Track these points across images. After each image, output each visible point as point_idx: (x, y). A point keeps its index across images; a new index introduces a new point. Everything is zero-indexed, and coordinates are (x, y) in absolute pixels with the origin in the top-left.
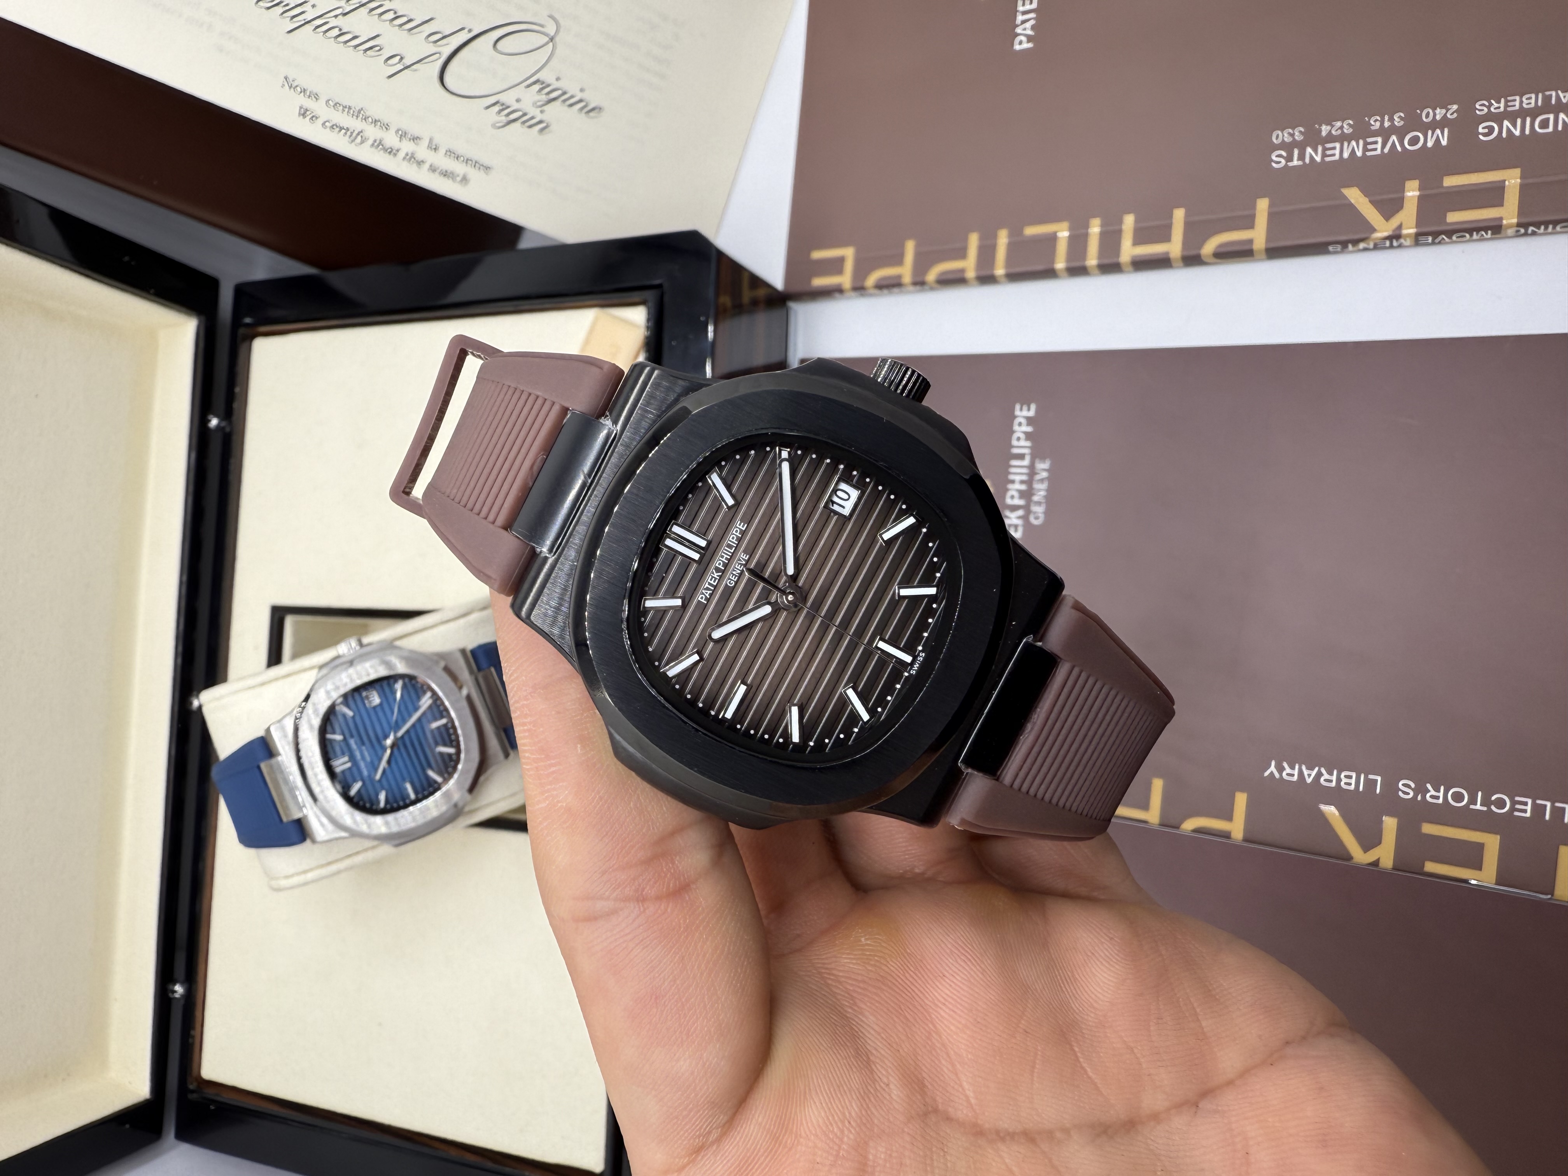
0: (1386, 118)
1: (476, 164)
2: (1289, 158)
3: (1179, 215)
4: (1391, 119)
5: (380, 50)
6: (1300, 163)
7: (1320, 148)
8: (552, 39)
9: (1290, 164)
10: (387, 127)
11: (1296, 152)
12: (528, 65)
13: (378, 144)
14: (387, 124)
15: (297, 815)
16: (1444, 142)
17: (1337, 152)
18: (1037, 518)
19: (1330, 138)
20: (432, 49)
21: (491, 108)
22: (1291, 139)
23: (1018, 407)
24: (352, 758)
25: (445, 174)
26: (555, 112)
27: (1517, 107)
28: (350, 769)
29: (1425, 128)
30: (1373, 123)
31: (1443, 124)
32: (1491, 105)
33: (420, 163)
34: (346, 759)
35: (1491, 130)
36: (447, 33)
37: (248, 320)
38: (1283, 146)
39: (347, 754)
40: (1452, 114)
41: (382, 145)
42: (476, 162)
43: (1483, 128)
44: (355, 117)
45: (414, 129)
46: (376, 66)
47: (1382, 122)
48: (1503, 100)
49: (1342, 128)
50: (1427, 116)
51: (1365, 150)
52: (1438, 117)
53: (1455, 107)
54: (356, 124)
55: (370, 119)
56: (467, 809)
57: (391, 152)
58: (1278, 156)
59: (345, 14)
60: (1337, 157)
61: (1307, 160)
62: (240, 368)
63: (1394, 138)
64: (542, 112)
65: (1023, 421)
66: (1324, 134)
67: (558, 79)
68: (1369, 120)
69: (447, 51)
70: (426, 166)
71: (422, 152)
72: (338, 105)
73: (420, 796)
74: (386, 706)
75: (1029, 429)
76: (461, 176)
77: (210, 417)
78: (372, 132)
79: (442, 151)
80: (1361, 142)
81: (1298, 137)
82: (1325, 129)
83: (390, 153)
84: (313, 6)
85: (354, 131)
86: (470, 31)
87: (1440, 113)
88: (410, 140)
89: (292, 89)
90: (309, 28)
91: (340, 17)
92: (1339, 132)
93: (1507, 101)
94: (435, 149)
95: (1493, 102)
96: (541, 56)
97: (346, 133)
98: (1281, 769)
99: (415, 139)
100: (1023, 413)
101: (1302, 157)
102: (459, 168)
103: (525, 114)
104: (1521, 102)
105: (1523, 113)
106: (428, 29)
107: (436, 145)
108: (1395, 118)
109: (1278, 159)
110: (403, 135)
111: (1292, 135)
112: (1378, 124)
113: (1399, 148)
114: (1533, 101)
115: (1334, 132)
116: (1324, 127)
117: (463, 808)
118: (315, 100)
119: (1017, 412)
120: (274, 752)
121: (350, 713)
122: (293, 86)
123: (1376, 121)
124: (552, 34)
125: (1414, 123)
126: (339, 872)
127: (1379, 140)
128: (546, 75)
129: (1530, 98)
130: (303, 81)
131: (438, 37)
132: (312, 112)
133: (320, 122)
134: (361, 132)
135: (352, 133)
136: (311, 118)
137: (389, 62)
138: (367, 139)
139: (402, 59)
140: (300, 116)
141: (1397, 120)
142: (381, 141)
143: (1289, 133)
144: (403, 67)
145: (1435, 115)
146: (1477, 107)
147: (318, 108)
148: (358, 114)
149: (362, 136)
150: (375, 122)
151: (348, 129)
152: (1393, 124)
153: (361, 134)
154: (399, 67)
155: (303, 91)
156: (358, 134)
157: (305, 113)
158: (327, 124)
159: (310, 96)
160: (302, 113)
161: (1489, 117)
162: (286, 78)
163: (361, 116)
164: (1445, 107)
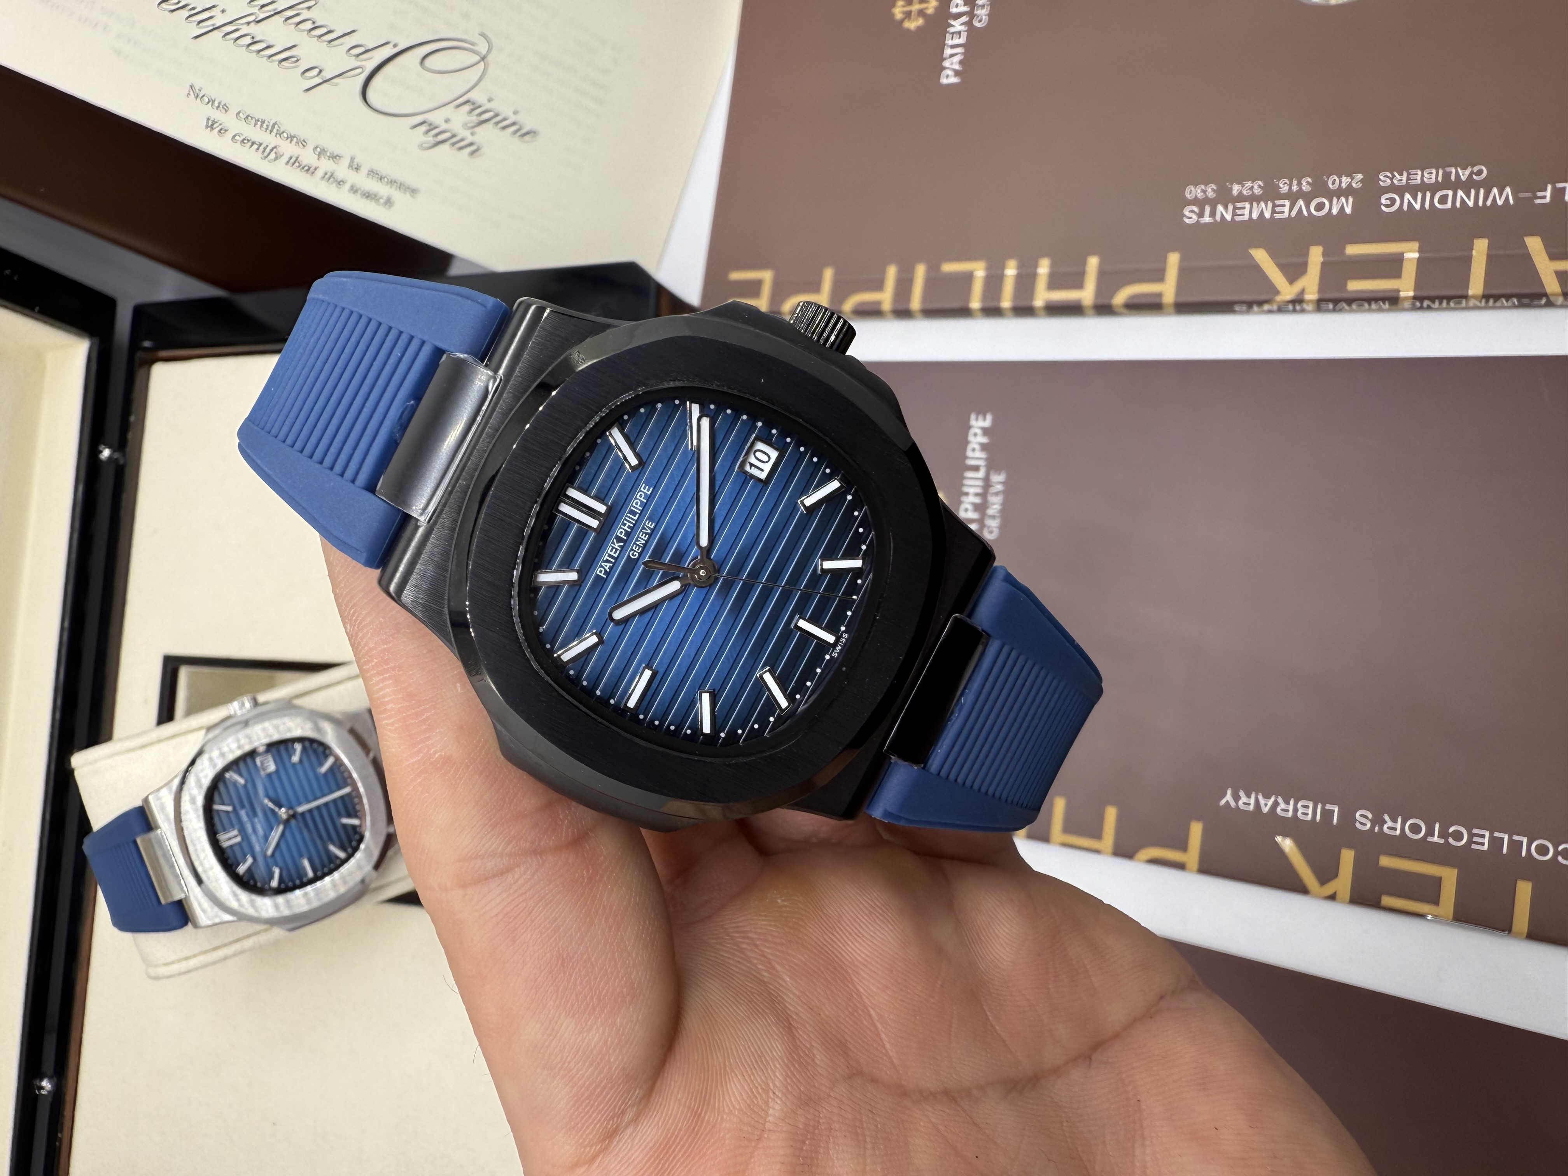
0: (1295, 181)
1: (402, 186)
2: (1201, 214)
3: (1093, 263)
4: (1299, 184)
5: (298, 60)
6: (1211, 220)
7: (1230, 207)
8: (484, 57)
9: (1202, 220)
10: (303, 143)
11: (1208, 208)
12: (458, 84)
13: (293, 161)
14: (304, 141)
15: (178, 896)
16: (1348, 210)
17: (1248, 212)
19: (1241, 198)
20: (353, 63)
21: (419, 127)
22: (1203, 196)
23: (973, 416)
24: (242, 831)
25: (367, 196)
26: (486, 135)
27: (1418, 181)
28: (239, 844)
29: (1330, 195)
30: (1281, 185)
31: (1347, 192)
32: (1394, 177)
33: (340, 183)
34: (235, 832)
35: (1393, 201)
36: (371, 47)
37: (146, 344)
38: (1195, 201)
39: (236, 827)
40: (1356, 183)
41: (299, 163)
42: (401, 184)
43: (1385, 200)
44: (268, 131)
45: (333, 147)
46: (292, 76)
47: (1291, 185)
48: (1405, 173)
50: (1334, 183)
51: (1274, 212)
52: (1343, 186)
53: (1359, 177)
54: (270, 140)
55: (285, 135)
56: (373, 886)
57: (309, 170)
58: (1190, 212)
59: (259, 22)
60: (1246, 217)
61: (1218, 218)
62: (136, 395)
63: (1301, 203)
64: (472, 134)
65: (979, 431)
66: (1235, 193)
67: (490, 100)
68: (1279, 183)
69: (370, 66)
70: (346, 186)
71: (342, 171)
72: (249, 118)
73: (319, 873)
74: (281, 772)
75: (985, 440)
76: (385, 198)
77: (101, 447)
78: (288, 149)
79: (364, 170)
80: (1270, 204)
81: (1210, 194)
82: (1236, 189)
83: (307, 171)
84: (223, 11)
85: (267, 146)
86: (395, 46)
87: (1345, 181)
88: (329, 157)
89: (198, 99)
90: (218, 34)
91: (252, 25)
92: (1249, 192)
93: (1409, 175)
94: (357, 169)
95: (1396, 174)
96: (471, 76)
97: (258, 149)
98: (1236, 798)
99: (335, 157)
100: (978, 424)
101: (1213, 214)
102: (383, 190)
103: (454, 136)
104: (1423, 177)
106: (350, 41)
107: (358, 165)
108: (1303, 182)
109: (1190, 215)
110: (321, 153)
111: (1205, 192)
112: (1287, 187)
113: (1305, 213)
114: (1433, 176)
115: (1244, 192)
116: (1235, 187)
117: (369, 884)
118: (224, 111)
119: (973, 422)
120: (153, 825)
121: (241, 781)
122: (201, 95)
123: (1285, 184)
124: (484, 52)
125: (1320, 189)
126: (226, 958)
127: (1287, 203)
128: (478, 95)
129: (1431, 173)
130: (211, 91)
131: (361, 50)
132: (220, 124)
133: (229, 135)
134: (275, 147)
135: (265, 149)
136: (220, 131)
137: (308, 74)
138: (281, 156)
139: (321, 71)
140: (207, 127)
141: (1304, 184)
142: (297, 158)
143: (1202, 189)
144: (321, 81)
145: (1340, 182)
146: (1381, 177)
147: (227, 120)
148: (273, 128)
149: (276, 153)
150: (291, 137)
151: (261, 145)
152: (1301, 189)
153: (275, 150)
154: (318, 80)
155: (211, 101)
156: (272, 150)
157: (212, 125)
158: (237, 138)
159: (218, 107)
160: (210, 125)
161: (1392, 188)
162: (191, 87)
163: (275, 131)
164: (1350, 175)
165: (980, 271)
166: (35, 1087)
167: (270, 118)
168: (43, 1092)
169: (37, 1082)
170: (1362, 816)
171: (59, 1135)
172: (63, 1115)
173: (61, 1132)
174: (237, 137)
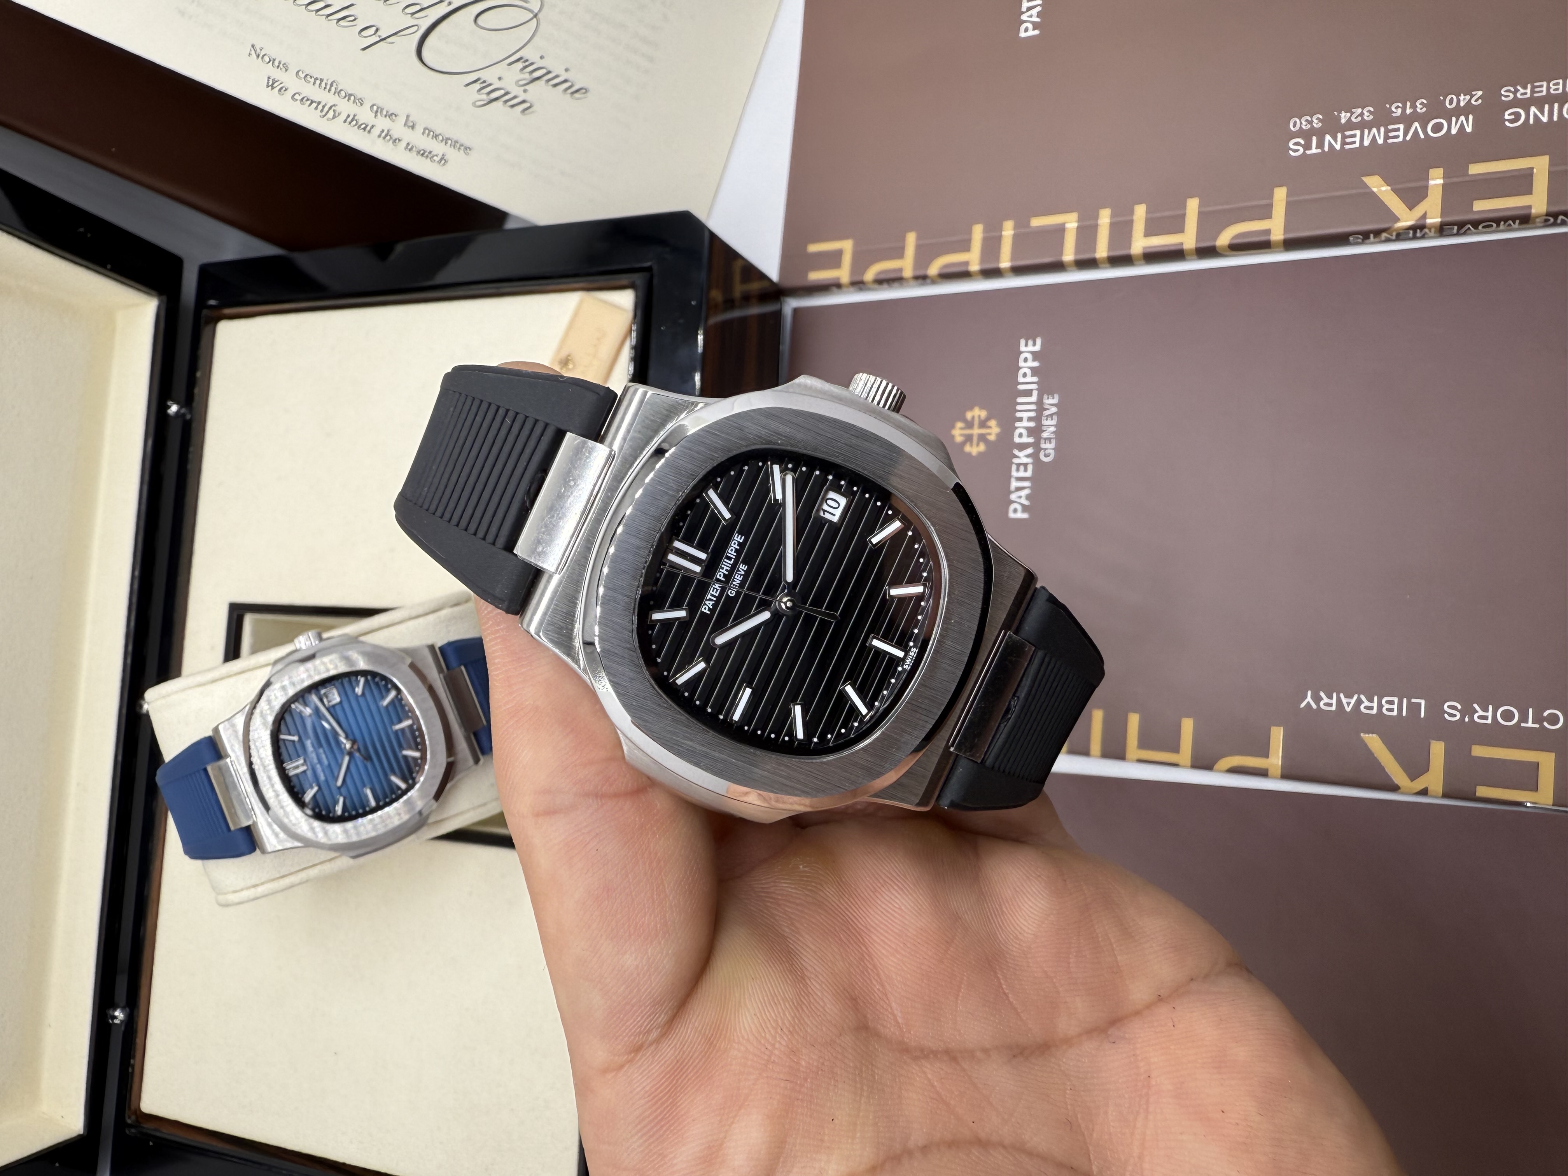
0: (1408, 104)
1: (456, 144)
2: (1307, 146)
3: (1193, 206)
4: (1414, 106)
5: (355, 20)
6: (1319, 151)
7: (1339, 136)
8: (536, 16)
9: (1308, 152)
10: (361, 102)
11: (1314, 139)
12: (511, 42)
13: (351, 120)
14: (362, 99)
15: (245, 822)
16: (1469, 129)
17: (1357, 140)
18: (1046, 456)
19: (1350, 125)
20: (410, 21)
21: (471, 85)
22: (1309, 126)
23: (1023, 342)
24: (308, 761)
25: (422, 153)
26: (538, 92)
27: (1544, 93)
28: (305, 773)
29: (1448, 115)
30: (1393, 109)
31: (1467, 110)
32: (1517, 91)
33: (396, 142)
34: (301, 761)
35: (1517, 116)
36: (426, 5)
37: (212, 302)
38: (1301, 133)
39: (302, 756)
40: (1476, 101)
41: (356, 121)
42: (456, 142)
43: (1509, 115)
44: (327, 90)
45: (389, 105)
46: (350, 35)
47: (1404, 109)
48: (1529, 86)
49: (1362, 114)
50: (1451, 102)
51: (1387, 137)
52: (1462, 104)
53: (1480, 93)
54: (328, 99)
55: (343, 93)
56: (432, 819)
57: (366, 128)
58: (1295, 144)
60: (1357, 145)
61: (1326, 149)
62: (202, 351)
63: (1416, 124)
64: (525, 91)
65: (1029, 356)
66: (1343, 121)
67: (542, 57)
68: (1391, 106)
69: (427, 23)
70: (403, 144)
71: (398, 129)
72: (309, 77)
73: (381, 803)
74: (346, 705)
75: (1036, 364)
76: (440, 157)
77: (169, 403)
78: (346, 107)
79: (419, 129)
80: (1382, 129)
81: (1317, 124)
82: (1344, 117)
83: (364, 129)
85: (326, 104)
87: (1464, 99)
88: (386, 115)
89: (260, 60)
92: (1359, 119)
93: (1533, 87)
94: (413, 127)
95: (1519, 87)
96: (525, 33)
97: (316, 108)
98: (1317, 699)
99: (391, 115)
100: (1028, 349)
101: (1320, 145)
102: (439, 148)
103: (507, 93)
104: (1548, 88)
105: (1550, 99)
107: (413, 123)
108: (1418, 104)
109: (1295, 147)
110: (378, 111)
111: (1310, 122)
112: (1400, 110)
113: (1422, 136)
114: (1561, 87)
115: (1353, 119)
116: (1343, 114)
117: (428, 817)
118: (284, 70)
119: (1023, 348)
120: (223, 754)
121: (307, 711)
122: (262, 55)
123: (1397, 108)
124: (536, 11)
125: (1437, 110)
126: (292, 886)
127: (1401, 126)
128: (528, 53)
129: (1558, 84)
130: (272, 50)
131: (418, 8)
132: (281, 84)
133: (289, 94)
134: (334, 105)
135: (324, 107)
136: (280, 90)
137: (364, 33)
138: (339, 114)
139: (377, 30)
140: (268, 86)
141: (1419, 106)
142: (355, 116)
143: (1307, 120)
144: (378, 39)
145: (1459, 101)
146: (1503, 92)
147: (288, 79)
148: (331, 87)
149: (334, 111)
150: (349, 96)
151: (319, 103)
152: (1415, 111)
153: (333, 108)
154: (376, 39)
155: (272, 61)
156: (330, 108)
157: (273, 84)
158: (297, 97)
159: (278, 67)
160: (270, 84)
161: (1516, 103)
162: (253, 46)
163: (333, 89)
164: (1468, 92)
165: (1071, 222)
166: (109, 1016)
167: (328, 77)
168: (116, 1021)
169: (111, 1012)
170: (1450, 707)
171: (132, 1061)
172: (135, 1043)
173: (134, 1058)
174: (297, 95)
